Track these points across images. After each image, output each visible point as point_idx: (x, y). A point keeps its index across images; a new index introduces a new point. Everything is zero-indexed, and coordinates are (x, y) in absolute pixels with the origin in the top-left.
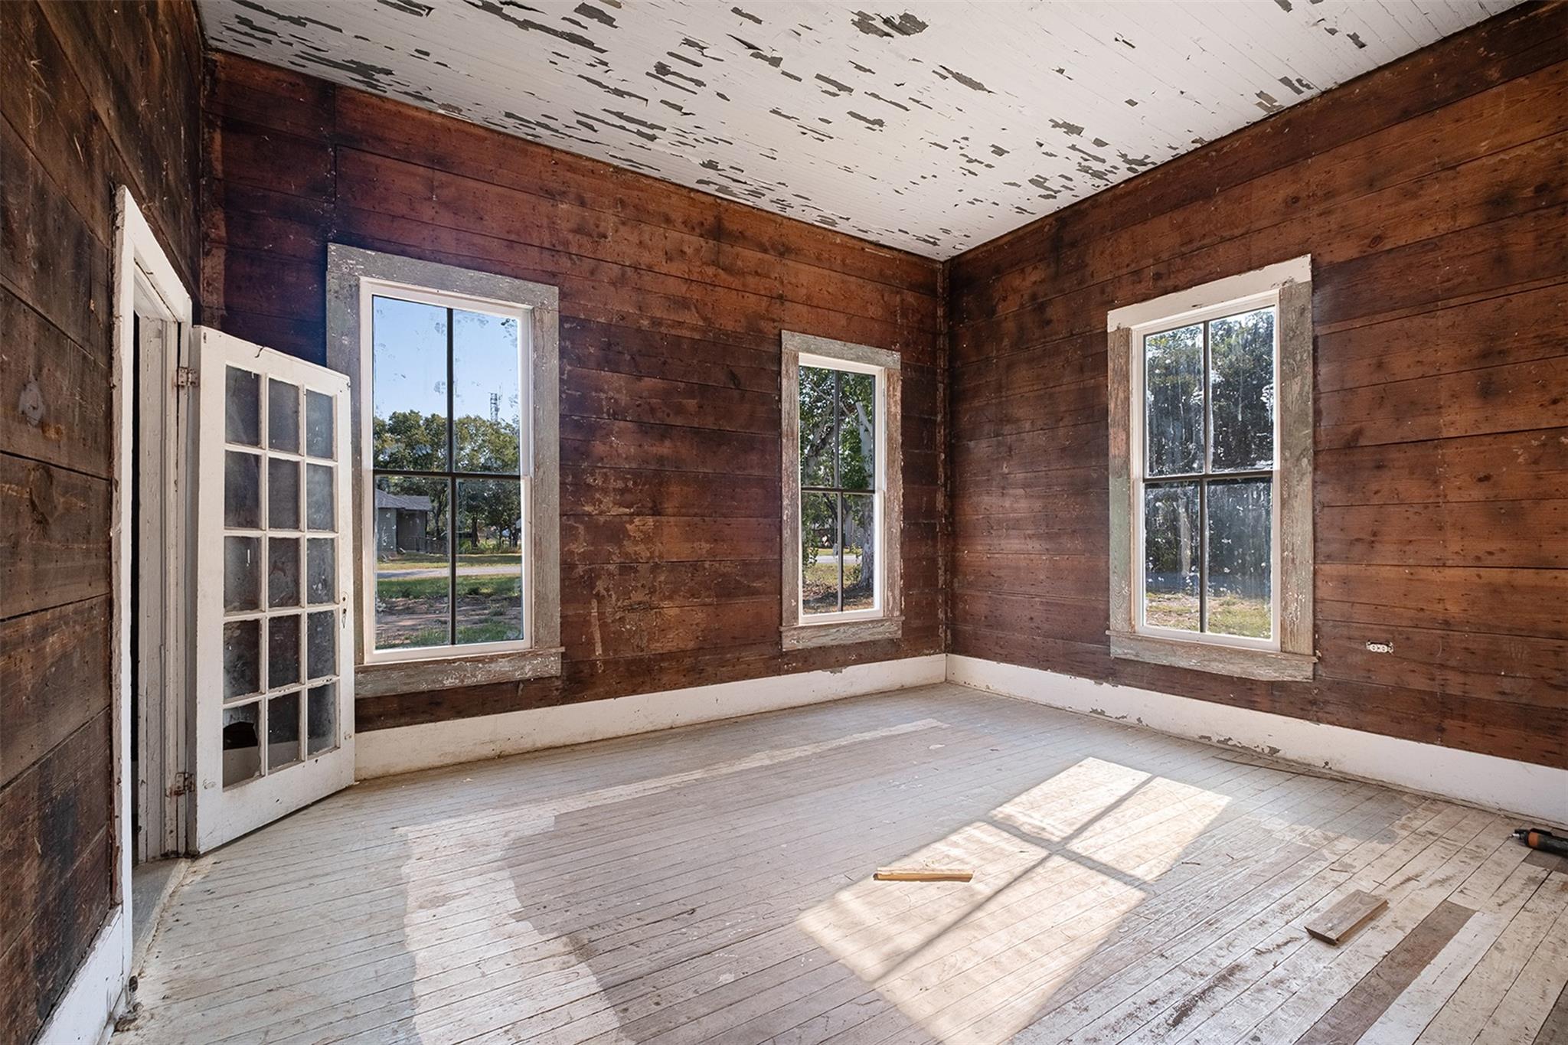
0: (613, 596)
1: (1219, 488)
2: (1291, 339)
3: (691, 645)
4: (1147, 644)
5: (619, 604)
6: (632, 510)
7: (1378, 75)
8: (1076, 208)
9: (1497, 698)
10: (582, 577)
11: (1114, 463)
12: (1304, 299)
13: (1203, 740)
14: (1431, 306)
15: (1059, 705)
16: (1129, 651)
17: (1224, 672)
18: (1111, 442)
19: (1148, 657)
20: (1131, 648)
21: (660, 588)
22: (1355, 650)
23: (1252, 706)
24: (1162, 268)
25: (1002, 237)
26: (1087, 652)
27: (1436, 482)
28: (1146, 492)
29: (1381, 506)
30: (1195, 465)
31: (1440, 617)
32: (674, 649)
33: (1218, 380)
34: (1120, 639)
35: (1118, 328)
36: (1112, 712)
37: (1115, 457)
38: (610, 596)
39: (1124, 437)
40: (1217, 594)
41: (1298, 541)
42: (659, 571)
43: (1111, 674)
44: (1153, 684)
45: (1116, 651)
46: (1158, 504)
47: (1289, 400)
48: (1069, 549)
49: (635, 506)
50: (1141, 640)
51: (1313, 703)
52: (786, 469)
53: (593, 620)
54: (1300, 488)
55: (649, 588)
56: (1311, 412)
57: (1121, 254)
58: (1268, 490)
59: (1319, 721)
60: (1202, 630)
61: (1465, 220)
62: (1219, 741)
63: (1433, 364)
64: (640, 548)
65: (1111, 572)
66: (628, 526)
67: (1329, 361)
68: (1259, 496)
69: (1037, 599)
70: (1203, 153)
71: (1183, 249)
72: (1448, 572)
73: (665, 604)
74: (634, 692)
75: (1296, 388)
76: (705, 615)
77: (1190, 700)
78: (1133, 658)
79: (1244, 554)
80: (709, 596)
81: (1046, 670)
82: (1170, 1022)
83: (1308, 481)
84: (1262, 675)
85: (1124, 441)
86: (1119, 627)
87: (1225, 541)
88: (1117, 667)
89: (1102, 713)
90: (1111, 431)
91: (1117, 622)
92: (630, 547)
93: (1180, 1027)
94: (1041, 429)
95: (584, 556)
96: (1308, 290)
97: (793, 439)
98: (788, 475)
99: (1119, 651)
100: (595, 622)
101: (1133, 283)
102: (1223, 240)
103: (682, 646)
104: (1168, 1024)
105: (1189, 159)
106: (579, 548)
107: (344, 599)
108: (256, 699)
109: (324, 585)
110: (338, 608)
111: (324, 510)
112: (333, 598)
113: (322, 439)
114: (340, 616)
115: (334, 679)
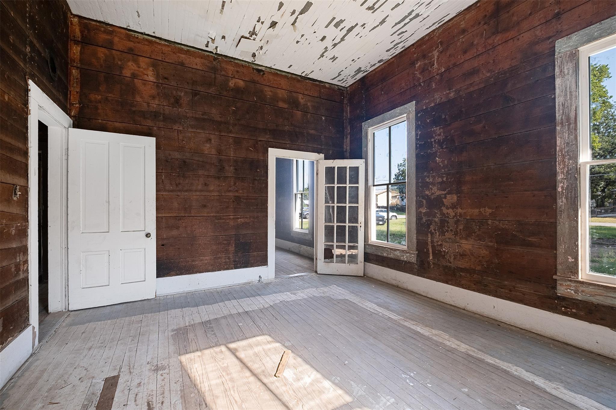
0: (437, 233)
3: (479, 268)
5: (440, 237)
6: (446, 192)
10: (425, 223)
21: (460, 232)
32: (468, 267)
38: (436, 233)
42: (459, 223)
49: (447, 190)
52: (561, 150)
53: (429, 243)
55: (454, 232)
64: (450, 211)
66: (444, 200)
73: (463, 241)
74: (447, 282)
76: (488, 253)
80: (491, 242)
82: (150, 402)
92: (445, 211)
93: (146, 404)
95: (426, 214)
97: (569, 125)
98: (562, 155)
100: (430, 244)
103: (472, 266)
104: (150, 401)
106: (424, 210)
107: (361, 223)
108: (333, 244)
109: (354, 219)
110: (359, 225)
111: (355, 198)
112: (357, 222)
113: (355, 179)
114: (359, 228)
115: (357, 245)
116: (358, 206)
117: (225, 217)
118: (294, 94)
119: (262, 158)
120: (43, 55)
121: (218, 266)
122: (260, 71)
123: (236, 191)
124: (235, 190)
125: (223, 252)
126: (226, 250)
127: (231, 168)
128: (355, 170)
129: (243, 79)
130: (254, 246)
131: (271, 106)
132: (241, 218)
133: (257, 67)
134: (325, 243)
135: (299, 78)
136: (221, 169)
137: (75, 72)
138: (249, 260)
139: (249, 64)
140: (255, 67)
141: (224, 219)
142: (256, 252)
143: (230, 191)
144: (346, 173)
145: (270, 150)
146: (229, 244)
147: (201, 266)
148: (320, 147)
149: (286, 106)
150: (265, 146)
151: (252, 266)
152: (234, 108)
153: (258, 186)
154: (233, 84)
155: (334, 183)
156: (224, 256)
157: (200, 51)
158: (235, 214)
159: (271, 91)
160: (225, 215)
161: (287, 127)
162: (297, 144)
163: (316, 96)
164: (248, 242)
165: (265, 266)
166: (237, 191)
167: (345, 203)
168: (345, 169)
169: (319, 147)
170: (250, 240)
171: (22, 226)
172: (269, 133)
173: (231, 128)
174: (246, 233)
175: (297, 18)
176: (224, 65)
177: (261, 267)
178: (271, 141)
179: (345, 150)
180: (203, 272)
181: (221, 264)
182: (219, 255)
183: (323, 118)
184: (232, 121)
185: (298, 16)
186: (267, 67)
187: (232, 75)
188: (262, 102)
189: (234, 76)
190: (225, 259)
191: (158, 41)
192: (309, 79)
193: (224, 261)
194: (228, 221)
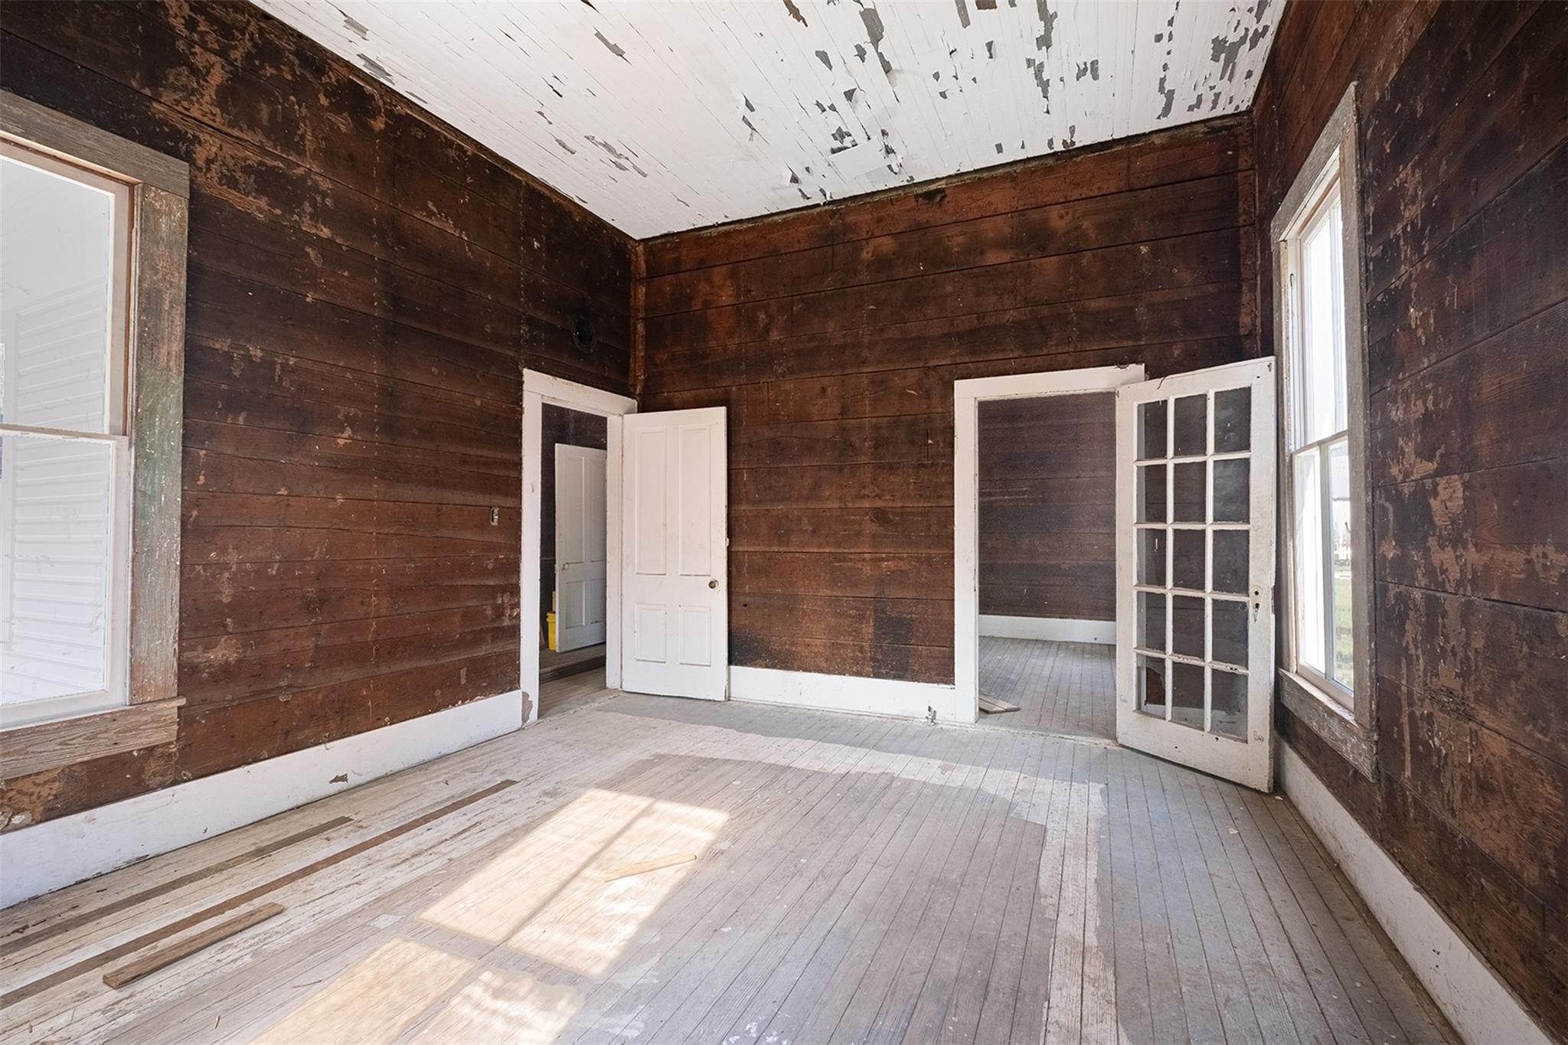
0: (1421, 660)
3: (1532, 873)
5: (1427, 682)
6: (1435, 465)
21: (1477, 668)
32: (1499, 857)
38: (1418, 658)
42: (1473, 620)
49: (1437, 455)
53: (1402, 702)
55: (1462, 662)
64: (1448, 557)
66: (1432, 502)
73: (1486, 716)
76: (1559, 800)
92: (1436, 555)
95: (1395, 568)
100: (1405, 706)
103: (1513, 859)
106: (1390, 551)
107: (1258, 593)
108: (1162, 656)
109: (1234, 575)
110: (1250, 601)
111: (1236, 504)
112: (1244, 588)
113: (1236, 433)
114: (1251, 610)
115: (1241, 670)
116: (1247, 532)
117: (853, 556)
118: (1034, 215)
119: (939, 410)
120: (559, 326)
121: (840, 663)
122: (930, 194)
123: (877, 496)
124: (874, 494)
125: (850, 636)
126: (855, 631)
127: (866, 444)
128: (1239, 402)
129: (893, 232)
130: (921, 630)
131: (965, 272)
132: (888, 561)
133: (925, 189)
134: (1137, 651)
135: (1050, 162)
136: (845, 450)
137: (640, 327)
138: (908, 662)
139: (907, 191)
140: (919, 192)
141: (851, 560)
142: (926, 645)
143: (864, 497)
144: (1205, 417)
145: (959, 385)
146: (861, 618)
147: (806, 657)
148: (1130, 343)
149: (1004, 257)
150: (947, 377)
151: (914, 678)
152: (872, 307)
153: (931, 481)
154: (870, 254)
155: (1164, 455)
156: (851, 643)
157: (805, 212)
158: (874, 550)
159: (964, 234)
160: (852, 550)
161: (1012, 311)
162: (1045, 351)
163: (1113, 190)
164: (905, 618)
165: (946, 686)
166: (879, 497)
167: (1202, 519)
168: (1200, 402)
169: (1125, 344)
170: (911, 613)
171: (507, 558)
172: (958, 343)
173: (865, 353)
174: (900, 596)
175: (881, 55)
176: (850, 219)
177: (936, 685)
178: (964, 360)
179: (1243, 332)
180: (810, 671)
181: (845, 660)
182: (841, 640)
183: (1144, 249)
184: (866, 339)
185: (877, 51)
186: (950, 177)
187: (868, 232)
188: (939, 268)
189: (872, 234)
190: (854, 651)
191: (738, 227)
192: (1085, 149)
193: (852, 655)
194: (859, 565)
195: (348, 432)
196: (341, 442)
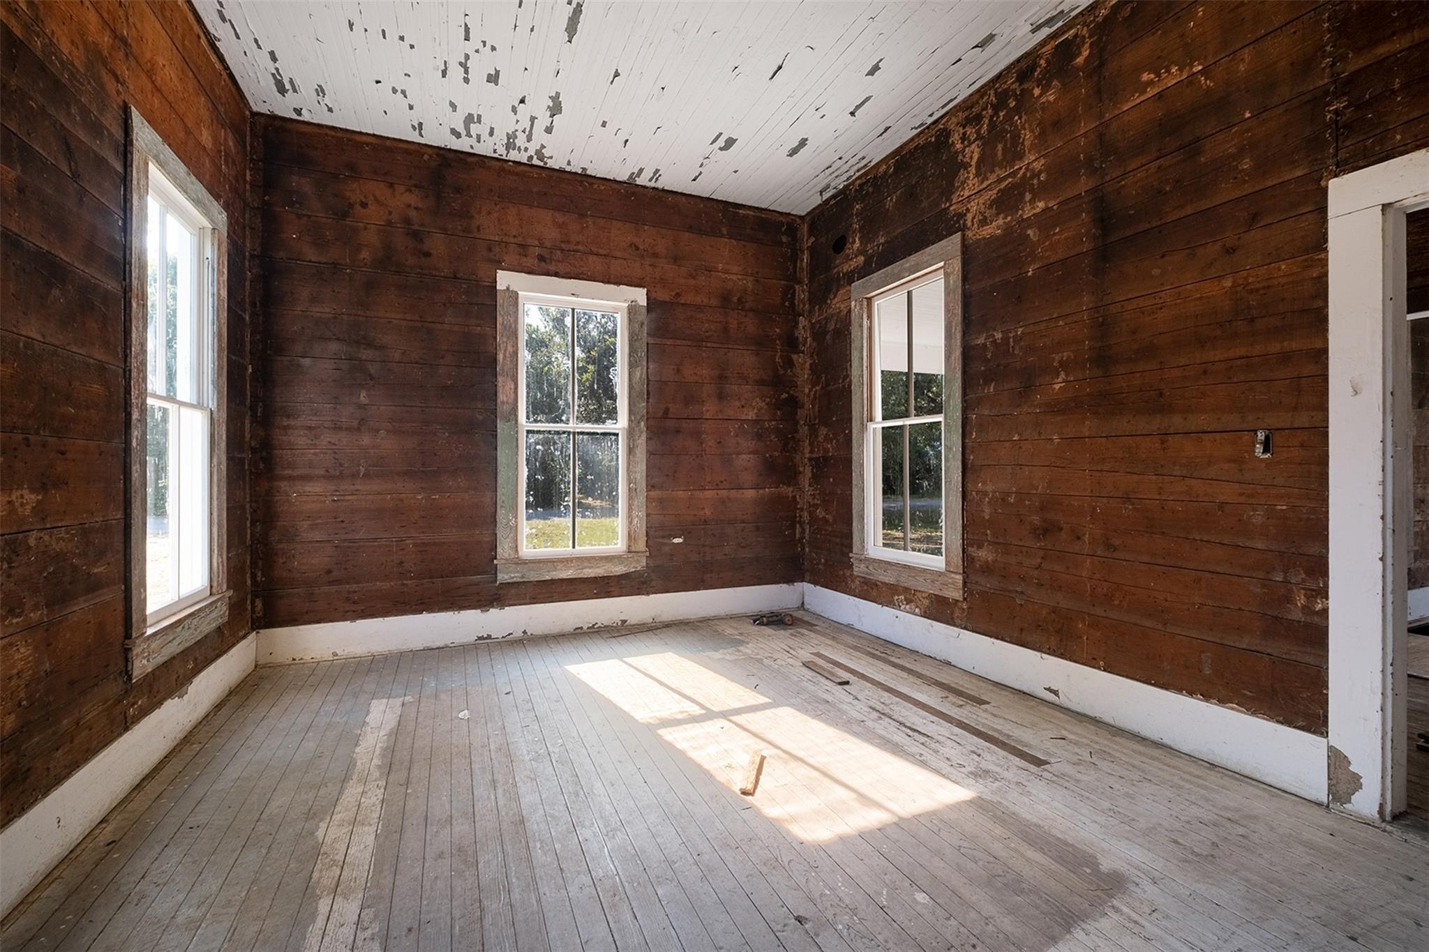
1: (585, 437)
2: (636, 340)
3: (12, 723)
4: (531, 565)
7: (679, 196)
8: (462, 156)
9: (724, 557)
11: (503, 409)
12: (643, 316)
13: (577, 631)
14: (700, 344)
15: (440, 644)
16: (516, 575)
17: (592, 575)
18: (500, 390)
19: (533, 577)
20: (518, 572)
22: (666, 544)
23: (608, 595)
24: (545, 253)
25: (361, 133)
26: (470, 585)
27: (702, 443)
28: (527, 437)
29: (678, 455)
30: (564, 418)
31: (703, 518)
33: (581, 356)
34: (507, 566)
35: (508, 289)
36: (497, 633)
37: (503, 403)
39: (513, 387)
40: (584, 516)
41: (638, 476)
43: (495, 600)
44: (534, 598)
45: (503, 577)
46: (538, 447)
47: (634, 381)
48: (450, 487)
50: (527, 563)
51: (644, 583)
54: (640, 441)
56: (645, 392)
57: (507, 223)
58: (617, 440)
59: (648, 594)
60: (574, 547)
61: (714, 302)
62: (588, 628)
63: (701, 376)
65: (498, 507)
67: (654, 361)
68: (612, 445)
69: (408, 542)
70: (579, 178)
71: (562, 245)
72: (706, 492)
75: (638, 374)
76: (30, 650)
77: (567, 603)
78: (519, 580)
79: (602, 486)
81: (421, 613)
83: (644, 436)
84: (616, 571)
85: (513, 390)
86: (506, 555)
87: (589, 477)
88: (501, 592)
89: (489, 637)
90: (500, 379)
91: (503, 551)
94: (417, 363)
96: (644, 311)
99: (506, 577)
101: (520, 254)
102: (592, 253)
105: (567, 176)
195: (1063, 375)
196: (1057, 387)
